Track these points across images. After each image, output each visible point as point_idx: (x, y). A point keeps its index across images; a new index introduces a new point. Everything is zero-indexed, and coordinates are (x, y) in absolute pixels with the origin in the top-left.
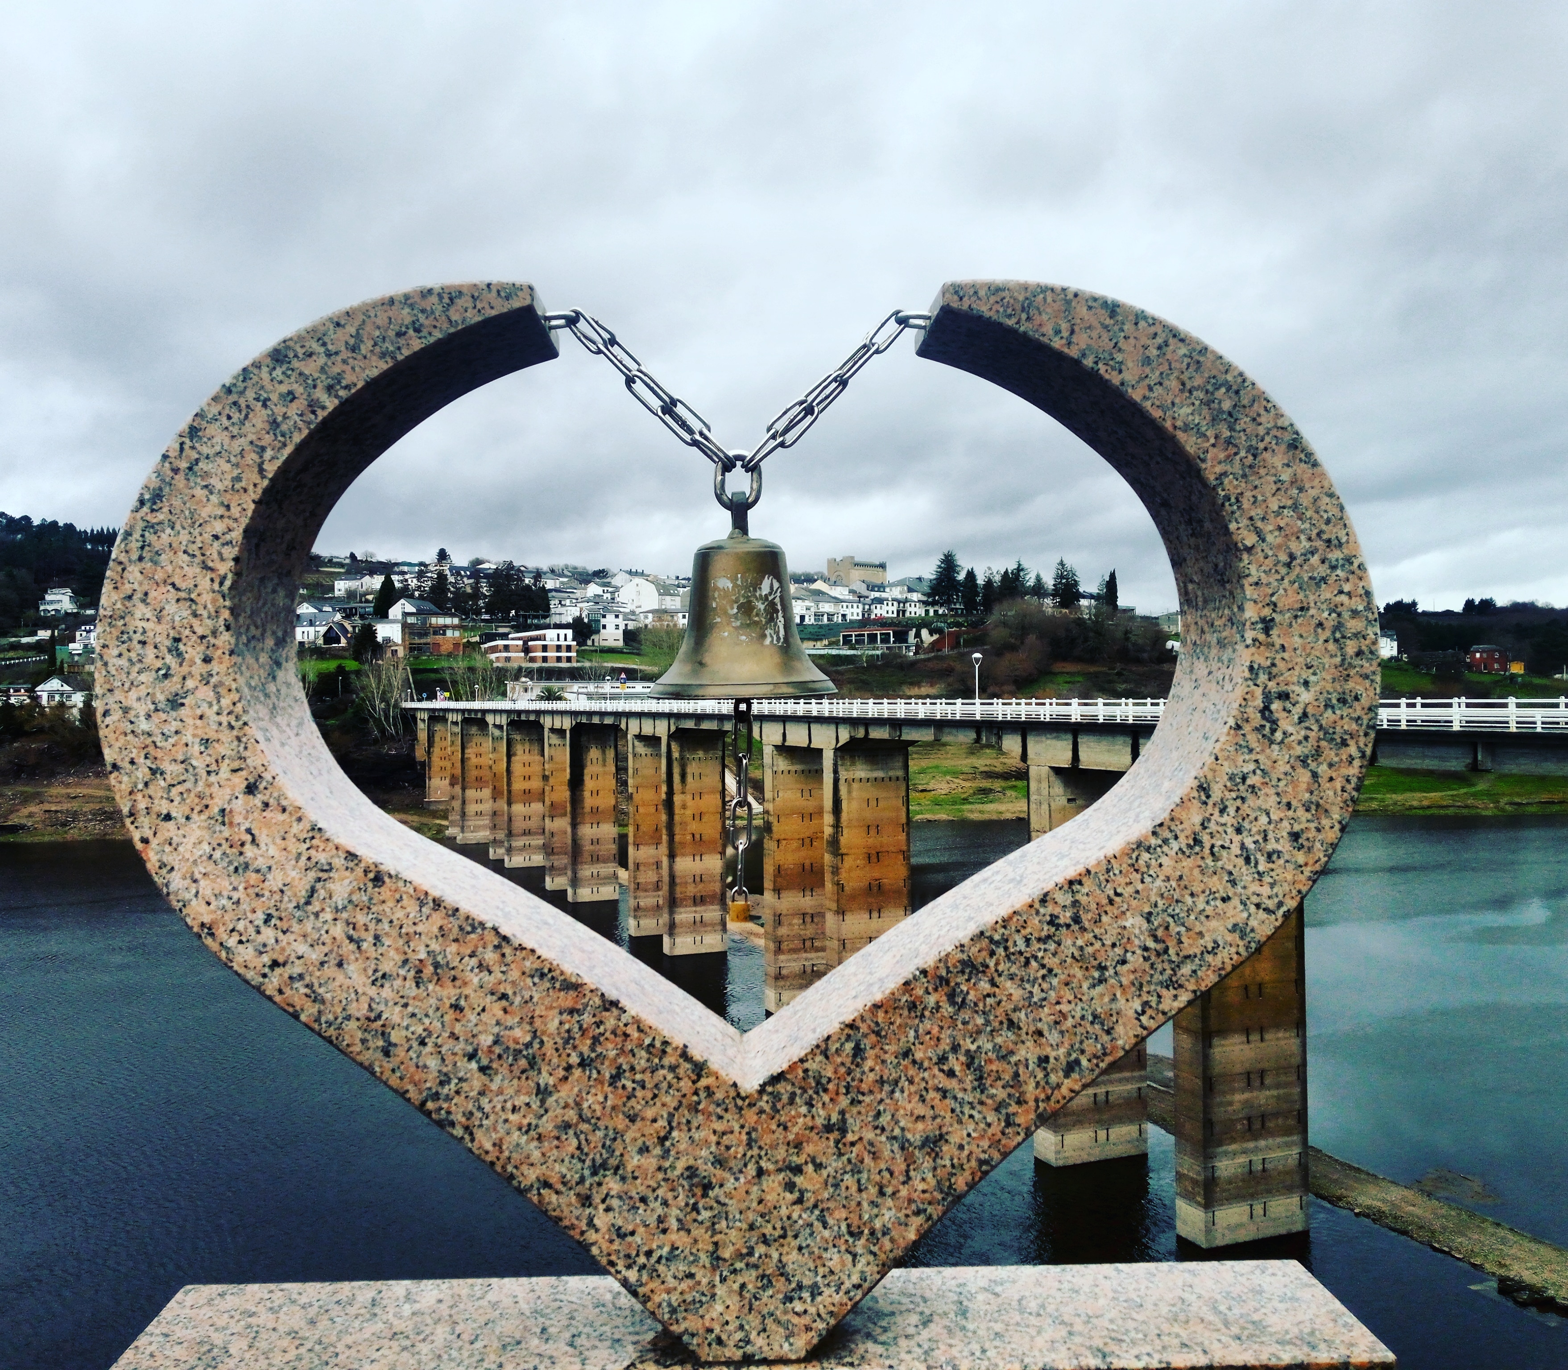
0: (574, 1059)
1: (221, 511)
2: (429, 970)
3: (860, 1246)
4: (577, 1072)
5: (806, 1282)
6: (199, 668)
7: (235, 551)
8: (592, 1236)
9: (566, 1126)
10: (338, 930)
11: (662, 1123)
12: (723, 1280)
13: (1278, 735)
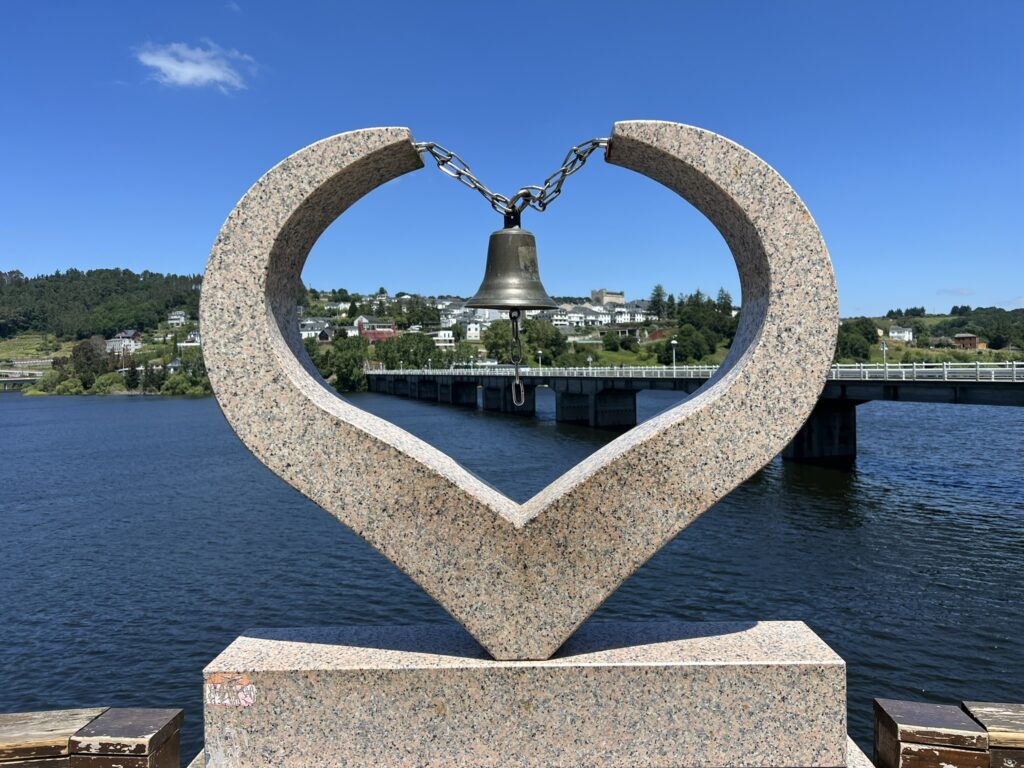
0: (434, 511)
1: (257, 244)
2: (363, 468)
3: (575, 603)
4: (435, 518)
5: (549, 621)
6: (249, 321)
7: (266, 264)
8: (443, 597)
9: (430, 544)
10: (319, 449)
11: (477, 542)
12: (508, 619)
13: (785, 349)
